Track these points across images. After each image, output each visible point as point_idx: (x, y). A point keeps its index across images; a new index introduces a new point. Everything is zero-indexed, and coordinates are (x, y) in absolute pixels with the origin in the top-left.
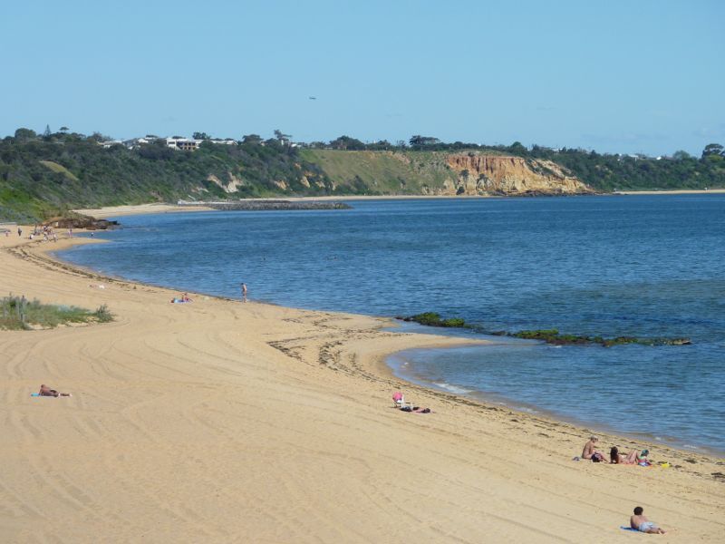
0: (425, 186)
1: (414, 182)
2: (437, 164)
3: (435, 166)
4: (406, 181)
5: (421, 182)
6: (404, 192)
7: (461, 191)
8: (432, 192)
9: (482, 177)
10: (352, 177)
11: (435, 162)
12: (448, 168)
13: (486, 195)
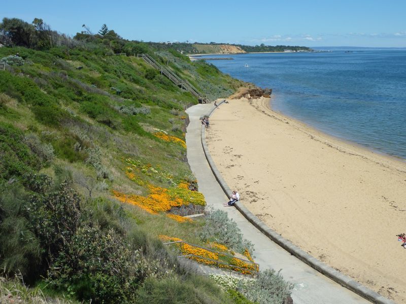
0: (216, 52)
3: (218, 48)
4: (213, 51)
7: (223, 53)
9: (227, 50)
10: (202, 50)
12: (221, 48)
13: (228, 54)
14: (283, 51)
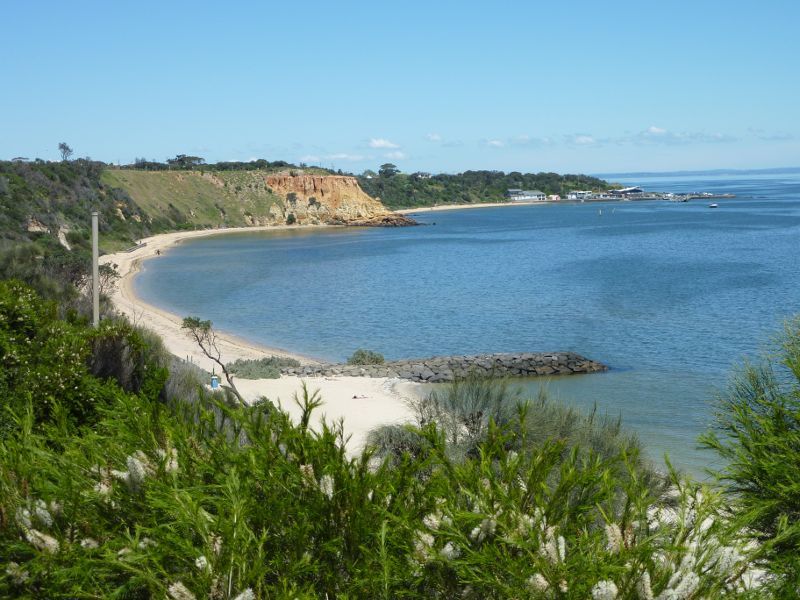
0: (248, 214)
1: (235, 210)
2: (256, 187)
3: (254, 189)
4: (226, 210)
5: (242, 210)
6: (228, 224)
7: (291, 220)
8: (258, 223)
9: (313, 201)
10: (166, 207)
11: (253, 185)
12: (270, 191)
13: (322, 225)
14: (507, 196)
